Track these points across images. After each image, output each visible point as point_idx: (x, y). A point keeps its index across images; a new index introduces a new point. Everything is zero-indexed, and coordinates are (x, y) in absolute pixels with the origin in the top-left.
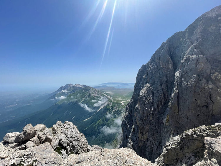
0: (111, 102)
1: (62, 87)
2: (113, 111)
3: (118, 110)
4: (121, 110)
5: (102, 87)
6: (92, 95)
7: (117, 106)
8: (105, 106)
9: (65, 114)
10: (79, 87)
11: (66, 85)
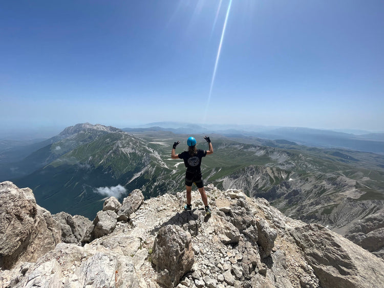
0: (153, 167)
1: (69, 128)
2: (155, 184)
3: (164, 184)
4: (168, 184)
5: (151, 129)
6: (123, 150)
7: (164, 174)
8: (141, 174)
9: (65, 185)
10: (102, 131)
11: (77, 125)
